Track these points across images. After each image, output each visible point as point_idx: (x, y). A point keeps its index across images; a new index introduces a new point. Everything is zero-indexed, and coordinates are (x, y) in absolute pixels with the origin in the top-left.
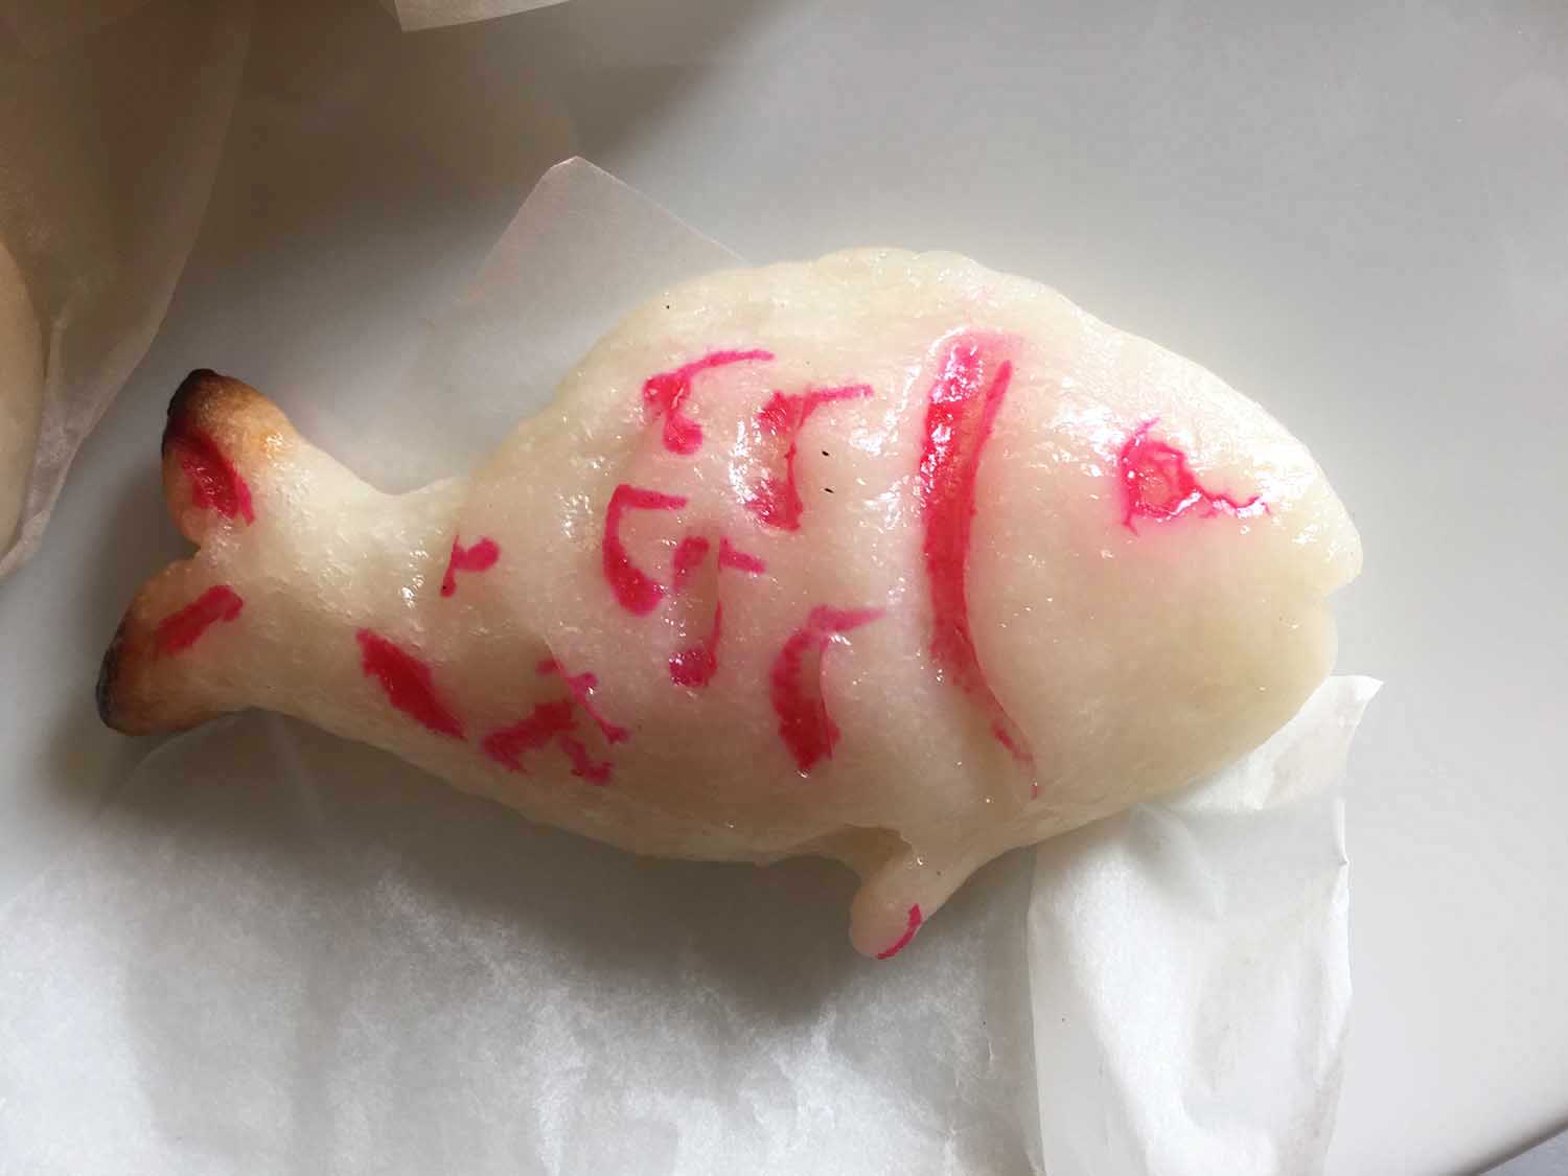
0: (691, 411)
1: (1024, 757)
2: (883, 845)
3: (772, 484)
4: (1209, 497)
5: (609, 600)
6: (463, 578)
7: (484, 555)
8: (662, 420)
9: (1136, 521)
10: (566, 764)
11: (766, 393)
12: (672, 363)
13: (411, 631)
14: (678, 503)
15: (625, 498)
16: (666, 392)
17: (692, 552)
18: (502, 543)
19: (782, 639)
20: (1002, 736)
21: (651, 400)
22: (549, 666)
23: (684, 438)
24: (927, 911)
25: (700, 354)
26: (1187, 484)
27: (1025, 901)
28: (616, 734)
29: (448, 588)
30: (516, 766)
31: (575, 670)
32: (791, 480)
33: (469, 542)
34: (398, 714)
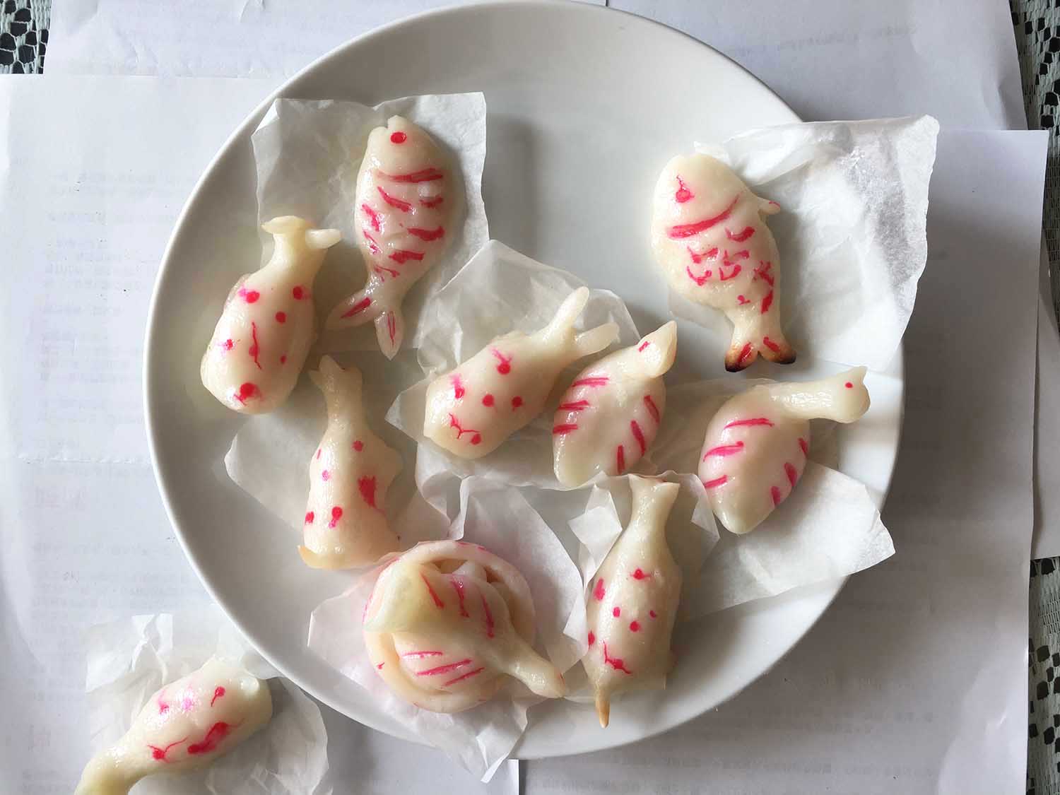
0: (703, 275)
1: (738, 197)
2: (761, 213)
3: (710, 256)
4: (682, 186)
5: (740, 273)
6: (746, 300)
7: (741, 298)
8: (706, 279)
9: (692, 195)
10: (769, 270)
11: (695, 265)
12: (694, 283)
13: (757, 305)
14: (720, 269)
15: (723, 278)
16: (700, 281)
17: (727, 264)
18: (737, 296)
19: (735, 242)
20: (735, 202)
21: (703, 283)
22: (755, 279)
23: (708, 273)
24: (769, 201)
25: (691, 279)
26: (681, 190)
27: (760, 186)
28: (762, 263)
29: (749, 301)
30: (773, 278)
31: (754, 273)
32: (709, 253)
33: (739, 302)
34: (773, 302)
